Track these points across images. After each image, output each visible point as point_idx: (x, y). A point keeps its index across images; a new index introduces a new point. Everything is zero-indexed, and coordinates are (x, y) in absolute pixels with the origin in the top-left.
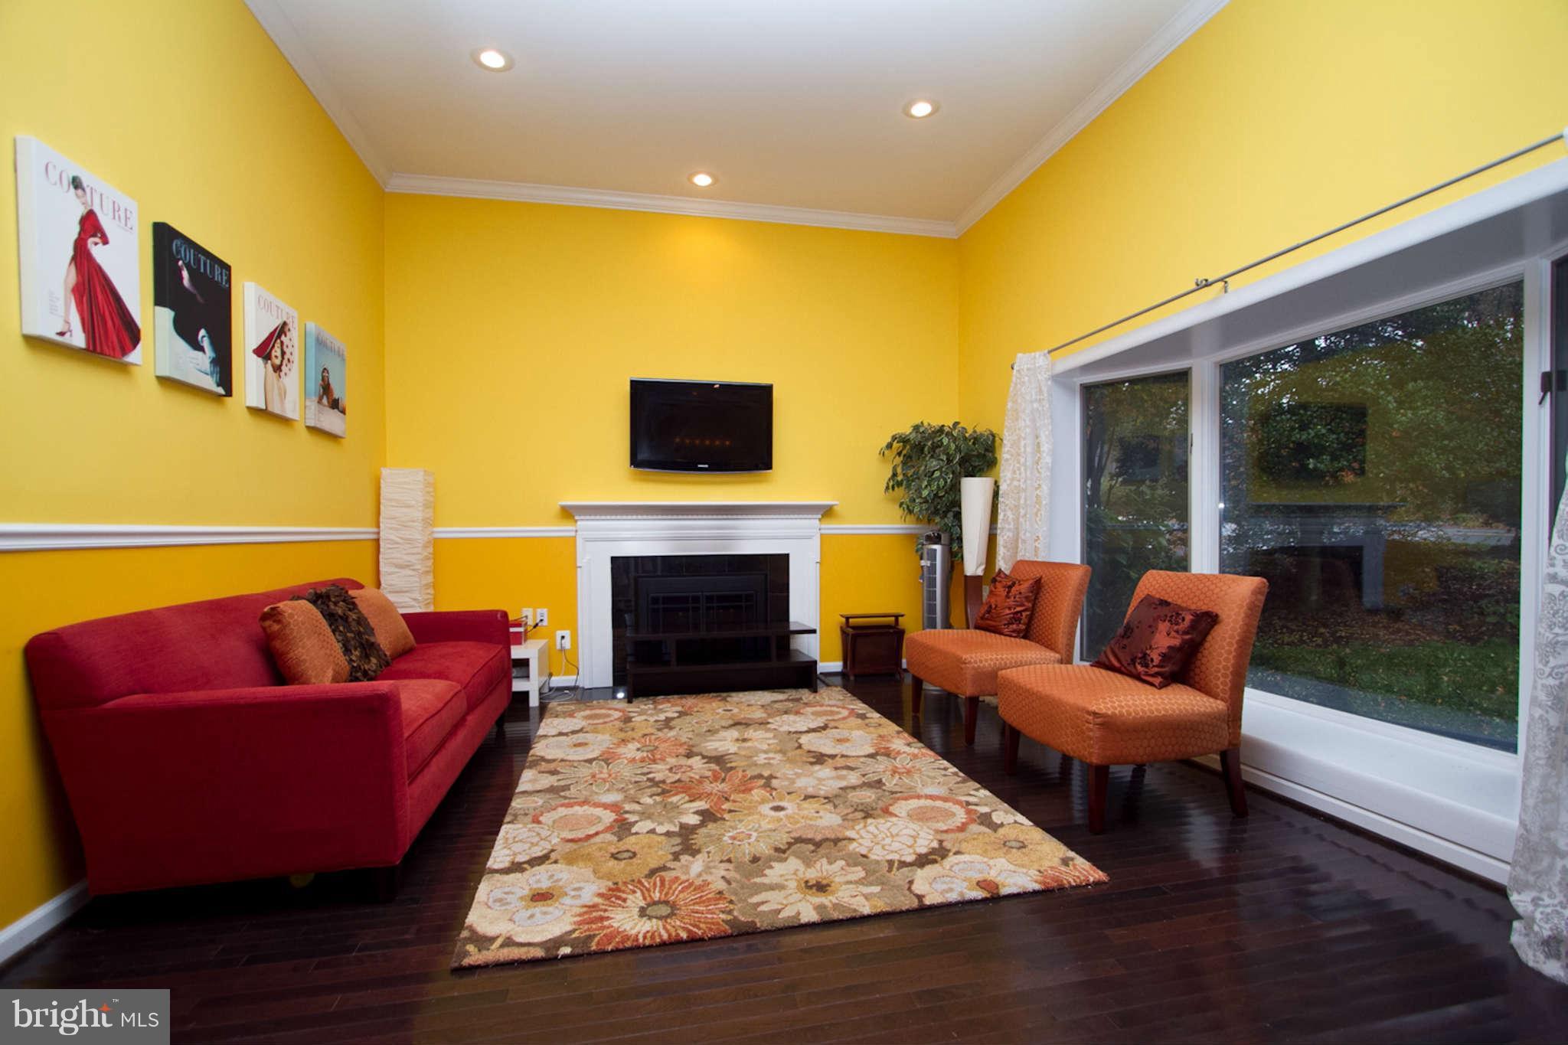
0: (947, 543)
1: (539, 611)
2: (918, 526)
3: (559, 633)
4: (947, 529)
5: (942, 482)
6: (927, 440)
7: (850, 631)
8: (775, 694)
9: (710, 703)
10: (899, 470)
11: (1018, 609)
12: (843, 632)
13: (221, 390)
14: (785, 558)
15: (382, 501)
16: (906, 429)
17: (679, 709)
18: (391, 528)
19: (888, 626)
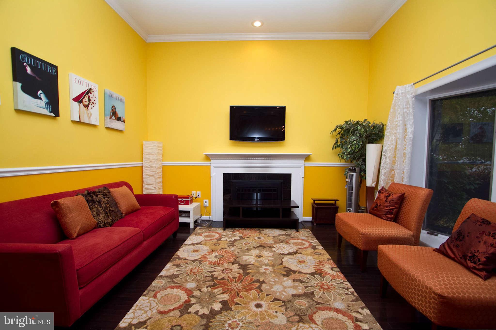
0: (359, 172)
1: (198, 192)
2: (346, 163)
3: (205, 201)
4: (359, 166)
5: (357, 146)
6: (351, 128)
7: (315, 206)
8: (281, 231)
9: (254, 233)
10: (339, 140)
11: (391, 208)
12: (313, 207)
13: (52, 114)
14: (290, 175)
15: (144, 153)
16: (342, 123)
17: (241, 235)
18: (146, 162)
19: (332, 204)
